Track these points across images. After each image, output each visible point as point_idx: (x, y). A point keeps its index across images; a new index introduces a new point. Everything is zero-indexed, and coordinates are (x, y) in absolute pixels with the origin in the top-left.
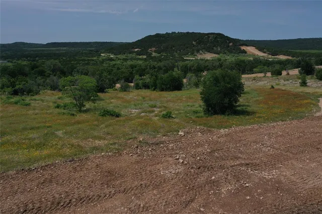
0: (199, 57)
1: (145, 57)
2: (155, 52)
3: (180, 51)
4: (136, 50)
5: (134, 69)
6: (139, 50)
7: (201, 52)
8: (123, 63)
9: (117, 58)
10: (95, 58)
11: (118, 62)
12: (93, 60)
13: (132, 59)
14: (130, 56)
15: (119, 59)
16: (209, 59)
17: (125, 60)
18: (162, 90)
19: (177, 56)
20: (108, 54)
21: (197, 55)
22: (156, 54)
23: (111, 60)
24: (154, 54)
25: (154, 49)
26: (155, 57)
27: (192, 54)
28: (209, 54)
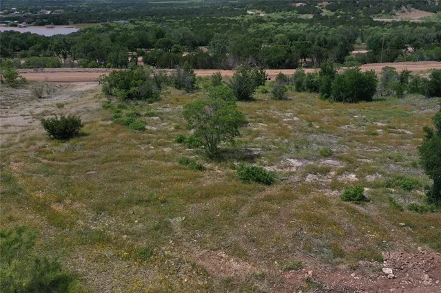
0: (399, 17)
1: (310, 16)
2: (328, 8)
3: (368, 7)
4: (298, 5)
5: (294, 42)
6: (304, 4)
7: (403, 8)
8: (277, 26)
9: (269, 17)
10: (238, 18)
11: (271, 25)
12: (236, 21)
13: (290, 21)
14: (289, 14)
15: (273, 20)
16: (416, 21)
17: (281, 21)
18: (339, 100)
19: (362, 15)
20: (257, 12)
21: (397, 14)
22: (329, 12)
23: (261, 21)
24: (325, 13)
25: (325, 4)
26: (326, 16)
27: (389, 12)
28: (417, 11)
